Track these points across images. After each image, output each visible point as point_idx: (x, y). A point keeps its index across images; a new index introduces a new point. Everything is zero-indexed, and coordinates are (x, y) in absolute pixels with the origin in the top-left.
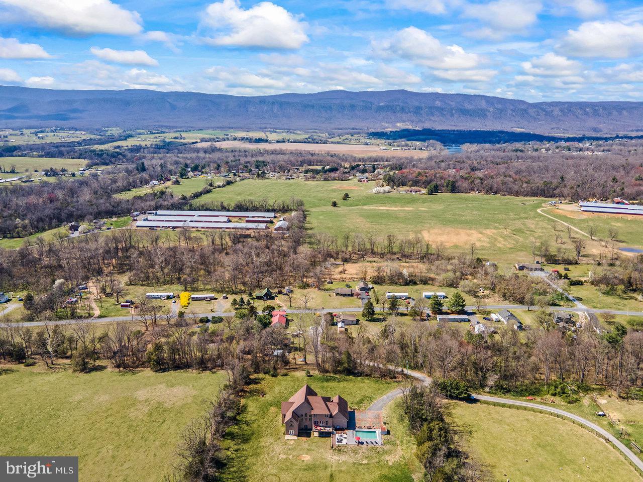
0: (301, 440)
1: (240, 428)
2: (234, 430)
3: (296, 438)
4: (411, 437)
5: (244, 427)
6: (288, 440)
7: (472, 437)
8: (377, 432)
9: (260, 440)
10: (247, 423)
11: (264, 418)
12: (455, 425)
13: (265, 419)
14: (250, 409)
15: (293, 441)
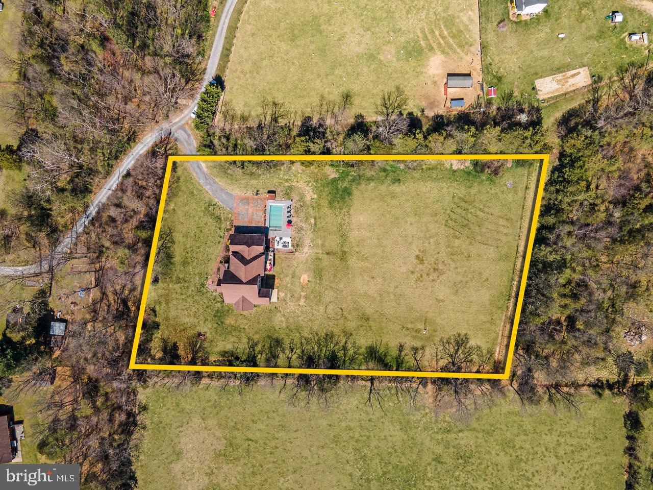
0: (278, 285)
1: (261, 352)
2: (263, 358)
3: (275, 291)
4: (280, 170)
5: (259, 348)
6: (278, 298)
7: (283, 104)
8: (270, 204)
9: (277, 328)
10: (253, 347)
11: (244, 328)
12: (262, 118)
13: (246, 327)
14: (229, 347)
15: (280, 293)
